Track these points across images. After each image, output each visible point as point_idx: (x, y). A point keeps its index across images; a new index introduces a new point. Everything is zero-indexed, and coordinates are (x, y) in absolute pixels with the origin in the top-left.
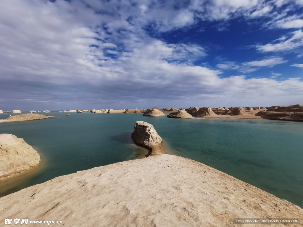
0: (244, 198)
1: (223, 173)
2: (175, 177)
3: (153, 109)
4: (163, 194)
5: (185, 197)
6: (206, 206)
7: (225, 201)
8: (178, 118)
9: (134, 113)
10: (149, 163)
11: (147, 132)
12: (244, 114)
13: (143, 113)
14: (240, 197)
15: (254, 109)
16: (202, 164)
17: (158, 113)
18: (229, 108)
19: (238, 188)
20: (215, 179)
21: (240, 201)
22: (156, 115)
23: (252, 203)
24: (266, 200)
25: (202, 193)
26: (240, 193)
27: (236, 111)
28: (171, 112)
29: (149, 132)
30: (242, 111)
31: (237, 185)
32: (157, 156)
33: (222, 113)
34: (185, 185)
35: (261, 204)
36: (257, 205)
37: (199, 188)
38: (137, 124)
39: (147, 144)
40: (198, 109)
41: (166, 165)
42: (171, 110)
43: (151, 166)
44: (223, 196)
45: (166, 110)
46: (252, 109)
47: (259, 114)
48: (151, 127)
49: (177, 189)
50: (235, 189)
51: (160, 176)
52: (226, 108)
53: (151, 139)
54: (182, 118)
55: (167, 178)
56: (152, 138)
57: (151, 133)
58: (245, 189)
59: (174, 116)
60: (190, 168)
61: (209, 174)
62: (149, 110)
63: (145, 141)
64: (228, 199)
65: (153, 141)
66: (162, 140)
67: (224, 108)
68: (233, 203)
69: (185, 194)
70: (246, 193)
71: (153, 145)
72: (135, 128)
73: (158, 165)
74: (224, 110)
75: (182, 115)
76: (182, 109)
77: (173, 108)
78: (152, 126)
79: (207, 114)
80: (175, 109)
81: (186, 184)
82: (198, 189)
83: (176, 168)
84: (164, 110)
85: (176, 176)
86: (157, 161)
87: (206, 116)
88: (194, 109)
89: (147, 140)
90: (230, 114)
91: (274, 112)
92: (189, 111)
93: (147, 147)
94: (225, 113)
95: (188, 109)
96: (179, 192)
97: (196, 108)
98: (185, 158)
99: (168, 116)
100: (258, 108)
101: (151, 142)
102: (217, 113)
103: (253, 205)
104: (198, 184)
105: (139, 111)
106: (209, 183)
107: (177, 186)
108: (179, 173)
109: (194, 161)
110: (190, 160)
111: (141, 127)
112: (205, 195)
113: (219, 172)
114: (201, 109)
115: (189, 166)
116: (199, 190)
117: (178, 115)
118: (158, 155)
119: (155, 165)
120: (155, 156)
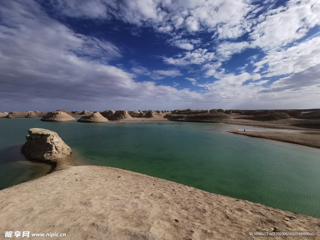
0: (152, 192)
1: (138, 174)
2: (84, 192)
3: (58, 112)
4: (66, 217)
5: (95, 211)
6: (117, 212)
7: (136, 201)
8: (91, 122)
9: (26, 117)
10: (49, 182)
11: (49, 142)
12: (155, 116)
13: (41, 118)
14: (149, 193)
15: (163, 112)
16: (118, 169)
17: (65, 117)
18: (143, 112)
19: (148, 185)
20: (128, 182)
21: (149, 196)
22: (62, 120)
23: (157, 195)
24: (167, 188)
25: (115, 199)
26: (149, 188)
27: (149, 114)
28: (83, 116)
29: (51, 142)
30: (154, 114)
31: (148, 181)
32: (63, 170)
33: (138, 116)
34: (96, 196)
35: (164, 192)
36: (161, 195)
37: (112, 195)
38: (30, 132)
39: (48, 158)
40: (114, 112)
41: (74, 180)
42: (83, 113)
43: (51, 185)
44: (134, 196)
45: (76, 113)
46: (161, 112)
47: (166, 116)
48: (54, 135)
49: (86, 204)
50: (146, 186)
51: (63, 196)
52: (141, 111)
53: (54, 150)
54: (96, 122)
55: (74, 194)
56: (56, 149)
57: (55, 143)
58: (153, 184)
59: (87, 120)
60: (104, 176)
61: (124, 178)
62: (51, 113)
63: (45, 155)
64: (138, 197)
65: (57, 153)
66: (71, 150)
67: (139, 111)
68: (143, 200)
69: (96, 206)
70: (154, 187)
71: (58, 158)
72: (27, 138)
73: (62, 182)
74: (139, 113)
75: (96, 119)
76: (96, 112)
77: (86, 111)
78: (56, 134)
79: (123, 117)
80: (88, 112)
81: (98, 195)
82: (110, 197)
83: (87, 180)
84: (73, 113)
85: (86, 190)
86: (61, 177)
87: (123, 119)
88: (110, 112)
89: (48, 153)
90: (144, 117)
91: (176, 115)
92: (105, 114)
93: (49, 162)
94: (140, 116)
95: (104, 112)
96: (88, 207)
97: (112, 111)
98: (100, 167)
99: (79, 121)
100: (165, 111)
101: (55, 154)
102: (133, 116)
103: (158, 196)
104: (111, 191)
105: (34, 114)
106: (123, 187)
107: (86, 201)
108: (90, 185)
109: (110, 167)
110: (105, 168)
111: (39, 137)
112: (118, 201)
113: (135, 173)
114: (117, 112)
115: (103, 174)
116: (112, 197)
117: (92, 119)
118: (65, 168)
119: (57, 183)
120: (61, 171)
